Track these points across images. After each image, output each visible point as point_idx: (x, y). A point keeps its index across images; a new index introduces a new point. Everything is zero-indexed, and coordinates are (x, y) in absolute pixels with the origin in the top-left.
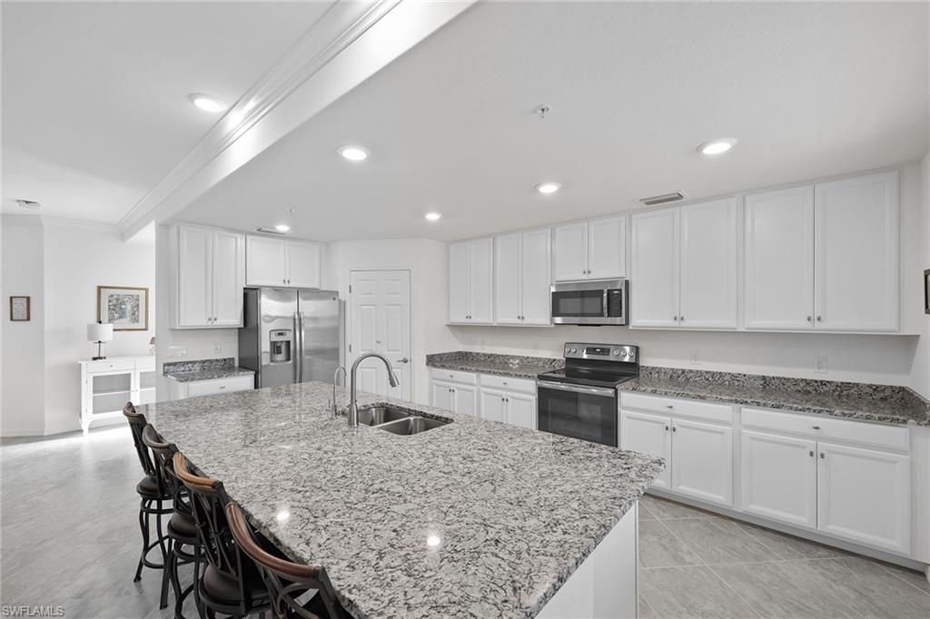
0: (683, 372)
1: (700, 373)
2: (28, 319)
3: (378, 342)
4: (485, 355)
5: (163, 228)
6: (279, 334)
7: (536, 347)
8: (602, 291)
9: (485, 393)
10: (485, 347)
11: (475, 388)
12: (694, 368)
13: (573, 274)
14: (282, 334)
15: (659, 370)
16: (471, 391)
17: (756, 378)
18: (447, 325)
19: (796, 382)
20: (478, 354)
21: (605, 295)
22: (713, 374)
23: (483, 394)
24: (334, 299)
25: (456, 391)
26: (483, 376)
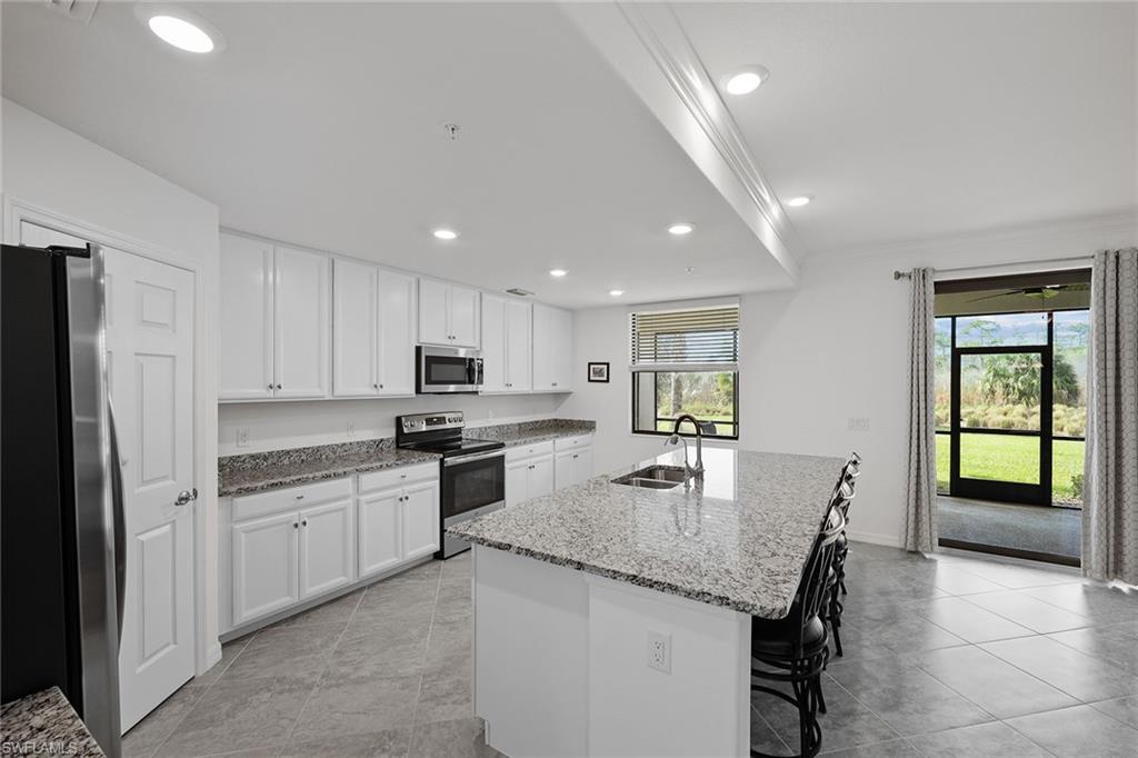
1: (493, 428)
7: (350, 428)
9: (368, 502)
11: (350, 502)
13: (437, 339)
16: (342, 509)
17: (516, 425)
19: (529, 424)
22: (500, 428)
23: (365, 506)
25: (308, 521)
26: (365, 477)
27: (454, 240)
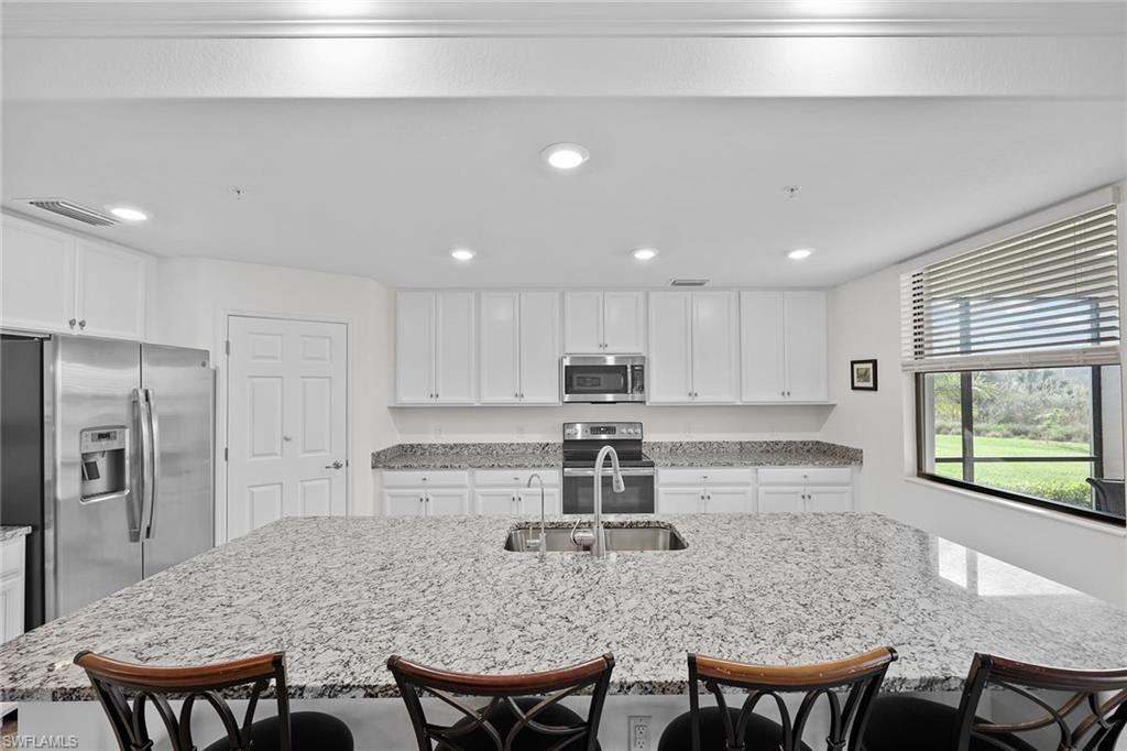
1: (694, 444)
3: (287, 439)
4: (444, 446)
6: (101, 436)
7: (521, 430)
8: (626, 367)
9: (483, 495)
10: (443, 435)
11: (466, 491)
12: (689, 440)
13: (584, 347)
14: (107, 436)
15: (660, 445)
16: (460, 496)
17: (735, 444)
18: (389, 408)
19: (760, 444)
20: (432, 446)
21: (629, 370)
22: (705, 444)
23: (480, 497)
24: (204, 365)
25: (431, 499)
26: (480, 473)
27: (472, 260)
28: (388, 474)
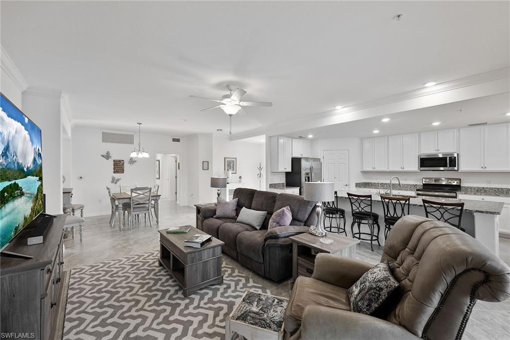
0: (483, 188)
1: (491, 189)
2: (208, 169)
3: (335, 178)
4: (378, 183)
5: (269, 138)
8: (446, 158)
10: (379, 180)
12: (488, 187)
14: (307, 174)
15: (471, 188)
18: (361, 172)
20: (374, 183)
21: (448, 159)
28: (360, 189)
